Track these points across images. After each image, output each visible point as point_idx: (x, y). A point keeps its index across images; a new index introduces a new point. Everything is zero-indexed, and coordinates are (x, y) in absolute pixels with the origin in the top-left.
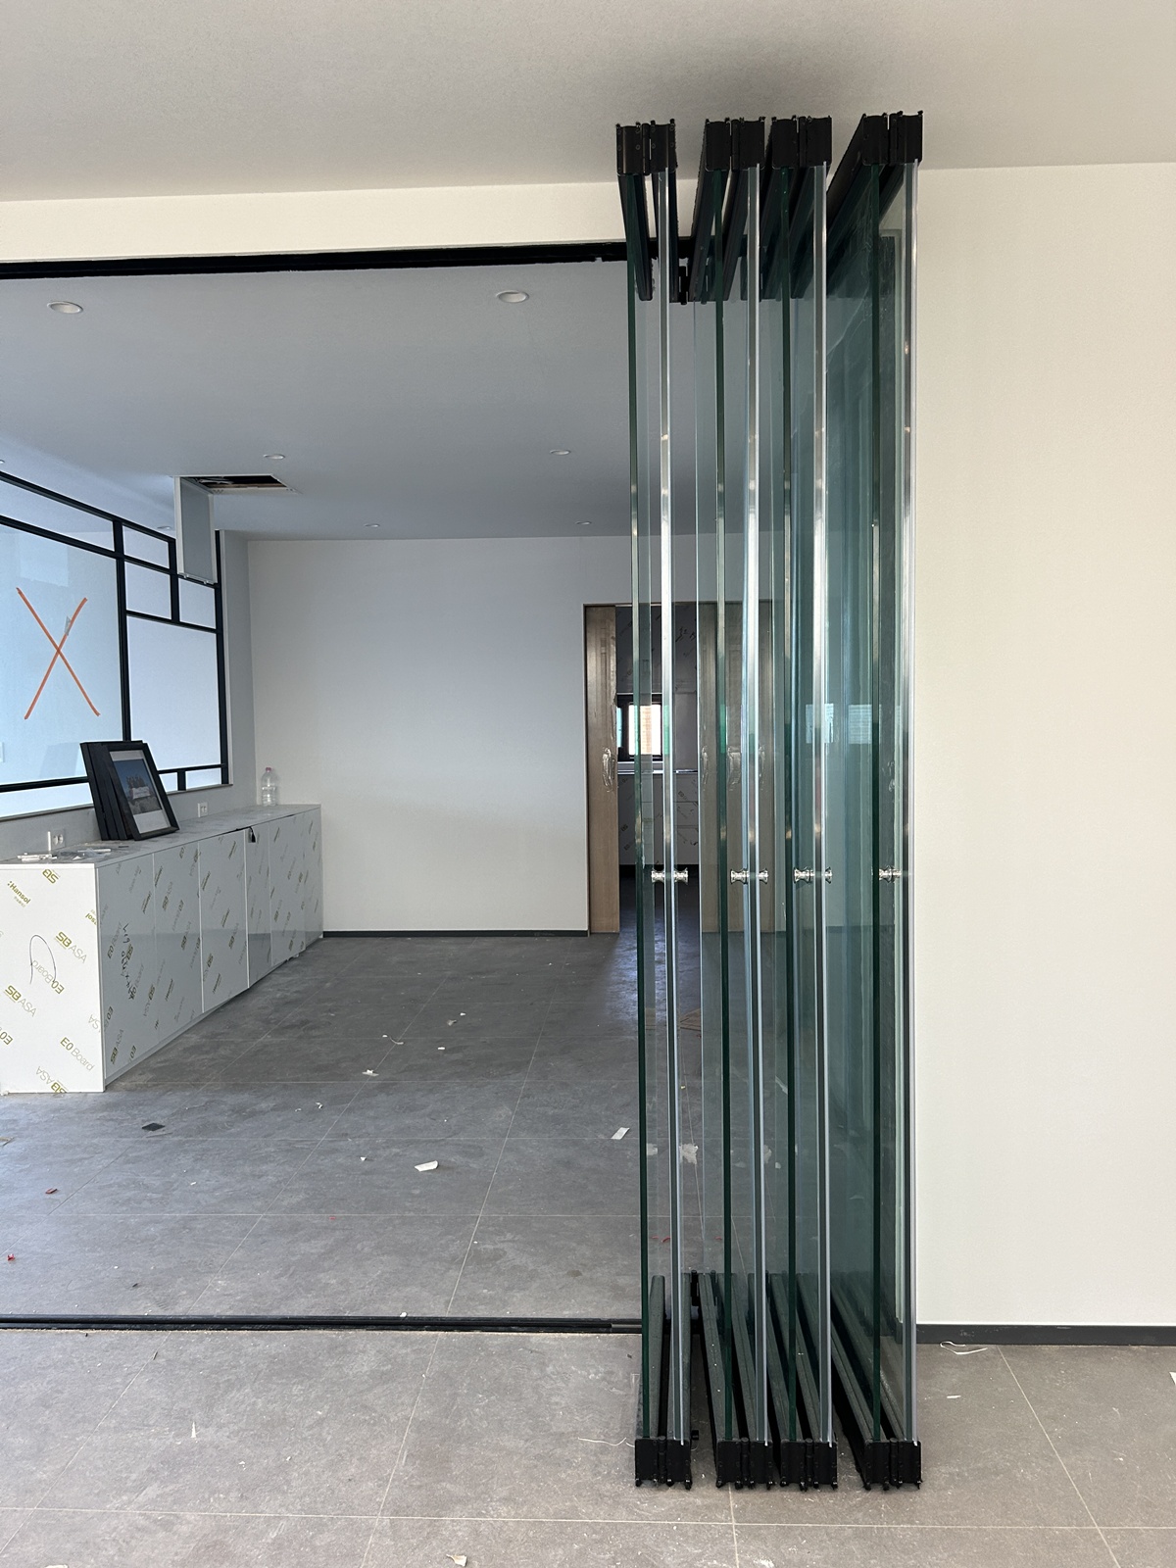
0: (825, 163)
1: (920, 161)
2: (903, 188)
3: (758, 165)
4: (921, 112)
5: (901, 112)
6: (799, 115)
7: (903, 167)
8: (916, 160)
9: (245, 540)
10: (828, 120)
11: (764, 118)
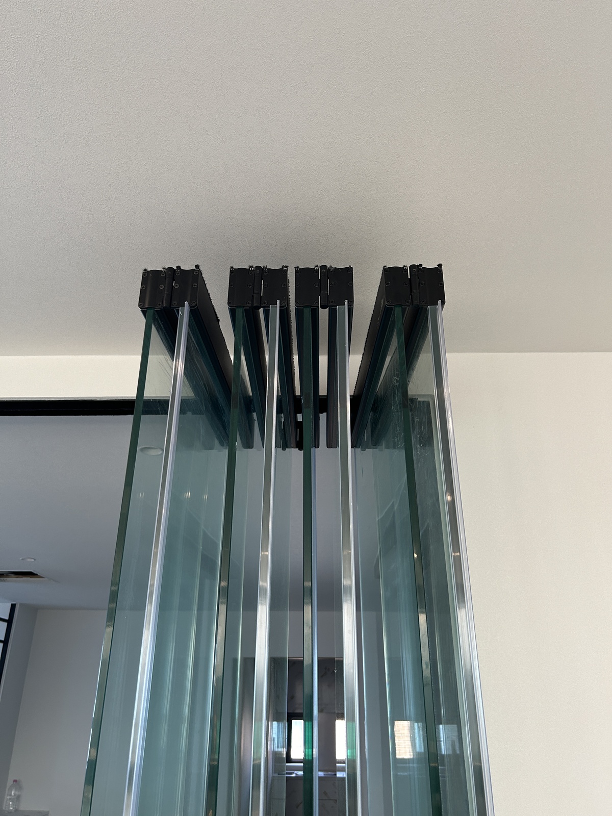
0: (346, 302)
1: (443, 303)
2: (430, 335)
3: (278, 302)
4: (440, 265)
5: (421, 265)
6: (320, 265)
7: (426, 310)
8: (440, 302)
9: (34, 610)
10: (350, 270)
11: (287, 267)
